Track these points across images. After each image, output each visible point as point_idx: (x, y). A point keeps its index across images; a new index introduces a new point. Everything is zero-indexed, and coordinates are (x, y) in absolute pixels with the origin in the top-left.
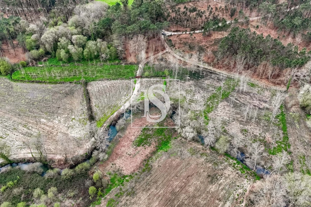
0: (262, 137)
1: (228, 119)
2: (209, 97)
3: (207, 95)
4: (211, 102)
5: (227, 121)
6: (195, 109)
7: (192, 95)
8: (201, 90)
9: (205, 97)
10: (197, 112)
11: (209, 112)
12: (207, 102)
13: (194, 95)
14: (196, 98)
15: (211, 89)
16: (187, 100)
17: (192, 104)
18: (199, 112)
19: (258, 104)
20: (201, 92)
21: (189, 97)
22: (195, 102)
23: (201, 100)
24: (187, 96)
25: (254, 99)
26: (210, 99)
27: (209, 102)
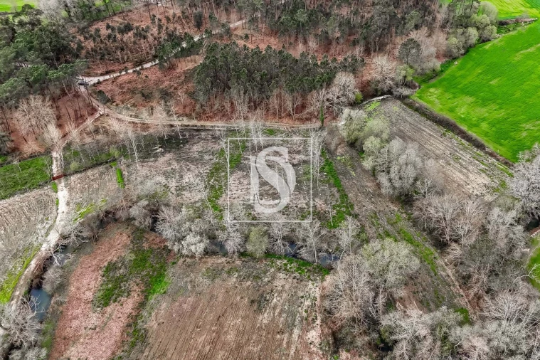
2: (208, 171)
3: (204, 170)
4: (215, 180)
6: (193, 201)
7: (178, 177)
8: (190, 165)
9: (201, 174)
10: (197, 205)
11: (217, 197)
12: (209, 181)
13: (181, 177)
14: (187, 180)
15: (207, 157)
16: (173, 190)
17: (183, 193)
18: (200, 203)
20: (193, 167)
21: (173, 184)
23: (197, 181)
24: (168, 182)
26: (211, 175)
27: (212, 180)
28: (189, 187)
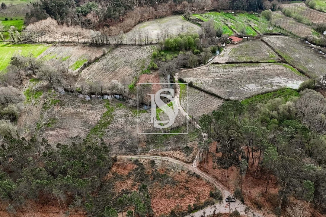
0: (62, 108)
1: (90, 112)
2: (111, 124)
3: (113, 125)
4: (108, 120)
5: (91, 110)
6: (120, 111)
7: (128, 121)
8: (121, 128)
9: (115, 123)
10: (117, 109)
11: (108, 112)
12: (111, 119)
14: (123, 120)
15: (111, 132)
16: (130, 115)
18: (116, 109)
19: (61, 131)
20: (120, 127)
21: (130, 118)
22: (122, 116)
24: (133, 119)
25: (63, 135)
26: (109, 123)
27: (109, 119)
28: (121, 116)
